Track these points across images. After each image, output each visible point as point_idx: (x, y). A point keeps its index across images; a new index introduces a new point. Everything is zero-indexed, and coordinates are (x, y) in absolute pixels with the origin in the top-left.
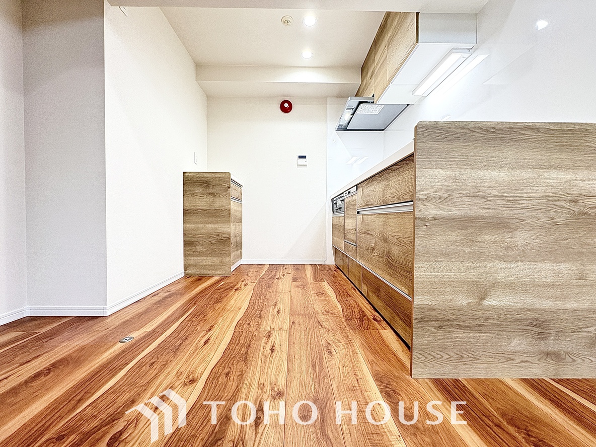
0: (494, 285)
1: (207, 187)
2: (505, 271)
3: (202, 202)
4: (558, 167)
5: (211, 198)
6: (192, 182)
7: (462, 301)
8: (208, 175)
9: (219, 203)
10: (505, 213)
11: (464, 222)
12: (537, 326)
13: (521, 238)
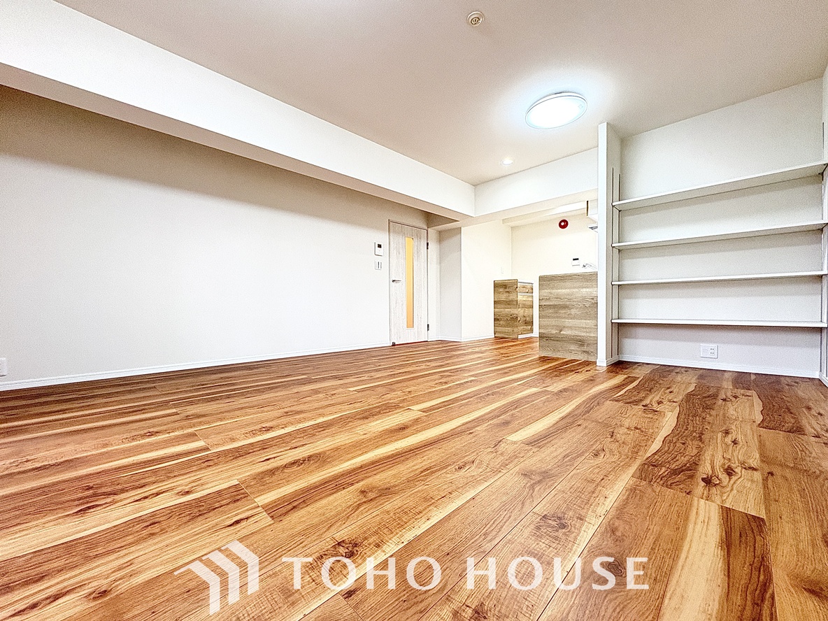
0: (564, 327)
1: (506, 288)
2: (568, 322)
3: (504, 297)
4: (587, 287)
5: (507, 294)
6: (500, 286)
7: (554, 332)
9: (512, 297)
10: (568, 303)
11: (554, 306)
12: (581, 342)
13: (573, 311)
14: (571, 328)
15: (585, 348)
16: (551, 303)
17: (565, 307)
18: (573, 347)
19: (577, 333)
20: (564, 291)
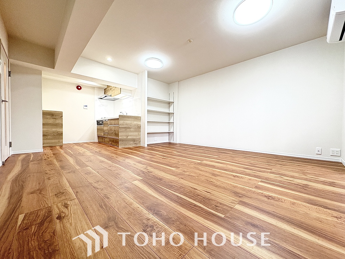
0: (129, 135)
1: (53, 116)
2: (130, 134)
3: (51, 121)
4: (136, 121)
5: (54, 120)
7: (125, 138)
8: (53, 112)
9: (58, 121)
10: (130, 127)
11: (125, 128)
12: (134, 140)
13: (132, 130)
14: (131, 136)
15: (135, 143)
16: (124, 126)
17: (129, 128)
18: (132, 142)
19: (133, 137)
20: (129, 122)
